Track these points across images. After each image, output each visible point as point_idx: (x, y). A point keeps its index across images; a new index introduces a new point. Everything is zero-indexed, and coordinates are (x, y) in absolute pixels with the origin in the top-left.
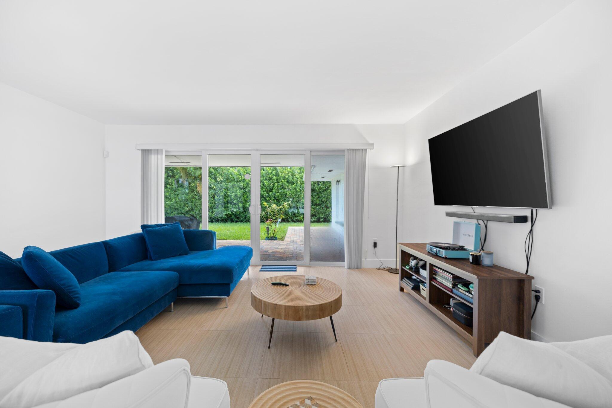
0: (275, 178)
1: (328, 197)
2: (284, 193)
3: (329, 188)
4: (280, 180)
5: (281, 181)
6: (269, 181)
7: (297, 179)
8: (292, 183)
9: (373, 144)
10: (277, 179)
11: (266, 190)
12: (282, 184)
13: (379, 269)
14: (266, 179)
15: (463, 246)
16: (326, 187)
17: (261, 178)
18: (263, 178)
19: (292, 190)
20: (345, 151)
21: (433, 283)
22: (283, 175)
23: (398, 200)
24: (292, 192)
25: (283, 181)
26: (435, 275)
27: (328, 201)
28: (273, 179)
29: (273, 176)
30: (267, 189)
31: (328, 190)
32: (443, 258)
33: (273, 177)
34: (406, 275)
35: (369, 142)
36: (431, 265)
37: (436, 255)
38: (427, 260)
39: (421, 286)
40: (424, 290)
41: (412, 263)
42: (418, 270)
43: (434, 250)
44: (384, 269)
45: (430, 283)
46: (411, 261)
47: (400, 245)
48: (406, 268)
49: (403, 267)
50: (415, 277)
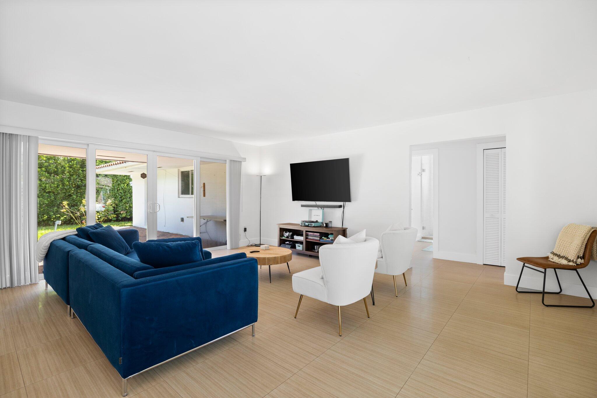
7: (63, 168)
8: (56, 173)
9: (245, 159)
13: (248, 246)
15: (317, 221)
19: (56, 183)
20: (227, 161)
23: (261, 198)
24: (56, 185)
26: (307, 236)
32: (313, 227)
34: (282, 242)
35: (243, 156)
36: (306, 231)
37: (308, 226)
38: (304, 229)
39: (297, 245)
40: (300, 246)
41: (286, 234)
42: (292, 237)
43: (307, 224)
44: (252, 246)
45: (306, 241)
46: (285, 234)
47: (279, 225)
48: (283, 238)
49: (281, 238)
50: (288, 242)
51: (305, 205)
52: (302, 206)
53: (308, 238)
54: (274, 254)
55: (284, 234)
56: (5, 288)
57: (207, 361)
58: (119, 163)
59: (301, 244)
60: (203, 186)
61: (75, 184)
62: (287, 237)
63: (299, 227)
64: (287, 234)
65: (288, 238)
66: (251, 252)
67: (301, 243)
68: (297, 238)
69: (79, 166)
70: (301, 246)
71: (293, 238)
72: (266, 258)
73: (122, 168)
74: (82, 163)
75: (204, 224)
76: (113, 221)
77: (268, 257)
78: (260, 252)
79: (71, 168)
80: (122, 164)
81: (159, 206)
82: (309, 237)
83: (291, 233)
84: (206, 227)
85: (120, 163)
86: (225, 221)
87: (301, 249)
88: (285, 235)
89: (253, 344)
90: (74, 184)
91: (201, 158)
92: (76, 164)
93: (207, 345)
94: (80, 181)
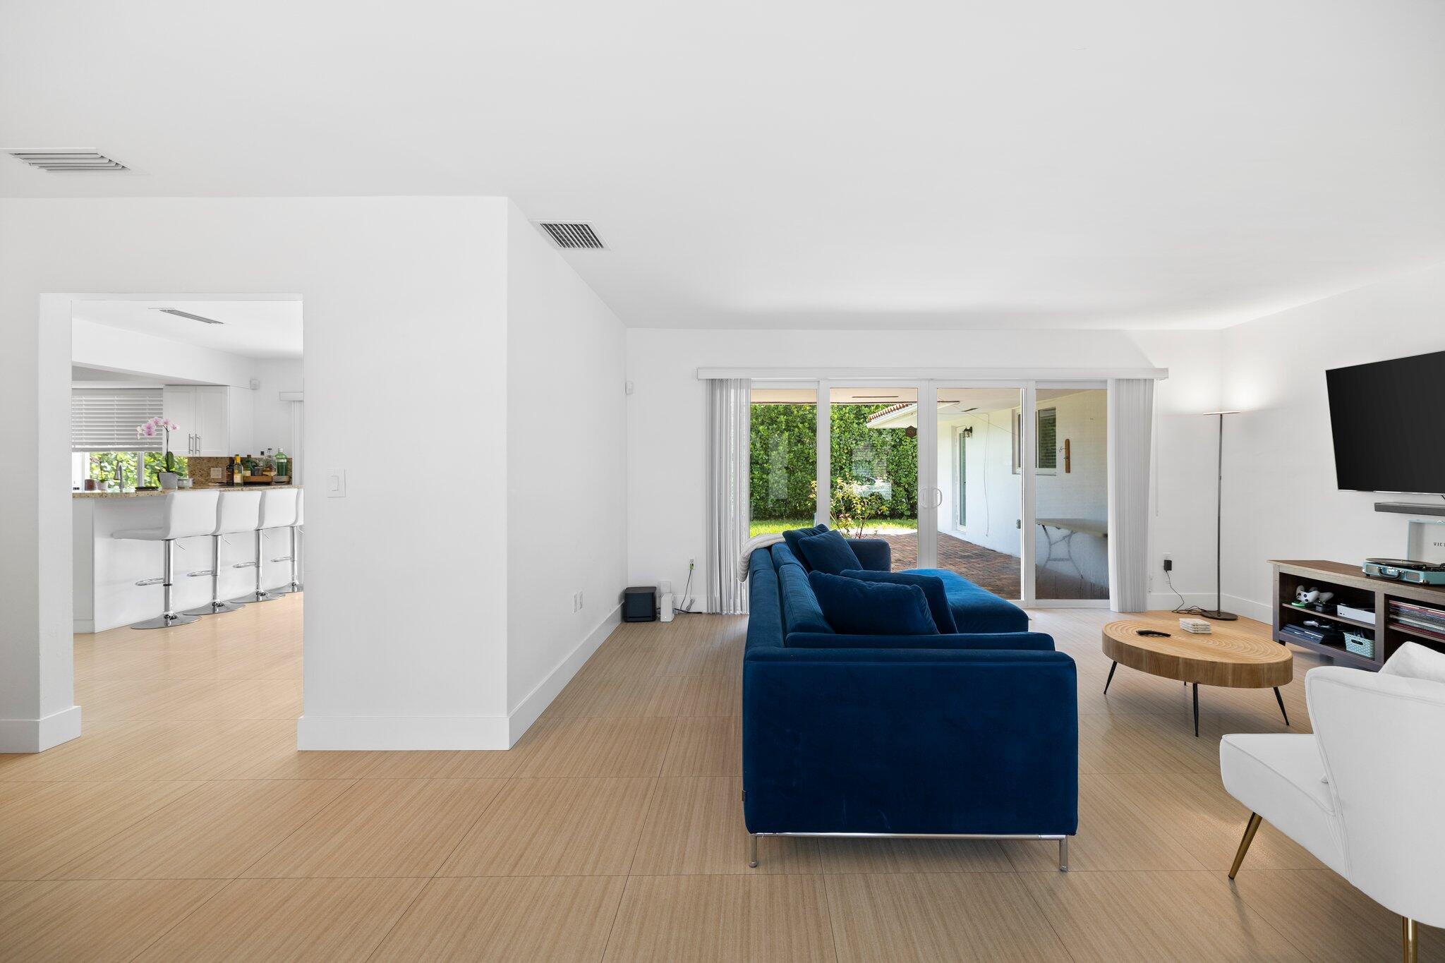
0: (782, 418)
1: (902, 461)
2: (803, 452)
3: (903, 442)
4: (795, 425)
5: (798, 427)
6: (770, 427)
9: (1166, 370)
10: (787, 421)
11: (762, 447)
12: (798, 434)
14: (762, 423)
16: (898, 440)
17: (752, 419)
18: (757, 419)
20: (1108, 382)
21: (1392, 627)
22: (801, 413)
23: (1220, 478)
25: (800, 426)
26: (1397, 614)
27: (900, 472)
28: (780, 423)
29: (780, 415)
30: (765, 444)
31: (902, 447)
32: (1421, 585)
33: (778, 418)
34: (1288, 619)
35: (1158, 365)
36: (1388, 597)
37: (1397, 580)
38: (1380, 589)
39: (1348, 637)
40: (1361, 644)
41: (1305, 596)
42: (1330, 608)
43: (1391, 571)
44: (1190, 612)
45: (1386, 629)
46: (1304, 593)
47: (1278, 564)
48: (1294, 605)
49: (1285, 605)
50: (1313, 623)
51: (1393, 507)
52: (1380, 508)
53: (1397, 621)
54: (1213, 652)
55: (1300, 594)
56: (713, 614)
57: (918, 877)
58: (901, 406)
59: (1366, 637)
60: (1064, 447)
61: (847, 449)
62: (1310, 606)
63: (1360, 578)
64: (1311, 596)
65: (1315, 611)
66: (1141, 633)
67: (1368, 633)
68: (1346, 613)
69: (852, 416)
70: (1367, 642)
71: (1334, 613)
72: (1181, 660)
73: (905, 415)
74: (858, 410)
75: (1064, 538)
76: (906, 518)
77: (1186, 659)
78: (1174, 637)
79: (842, 420)
80: (906, 408)
81: (941, 495)
82: (1403, 619)
83: (1326, 596)
84: (1069, 546)
85: (904, 407)
86: (1106, 536)
87: (1368, 655)
88: (1302, 598)
89: (1052, 893)
90: (845, 447)
91: (1036, 382)
92: (849, 413)
93: (939, 840)
94: (854, 442)
